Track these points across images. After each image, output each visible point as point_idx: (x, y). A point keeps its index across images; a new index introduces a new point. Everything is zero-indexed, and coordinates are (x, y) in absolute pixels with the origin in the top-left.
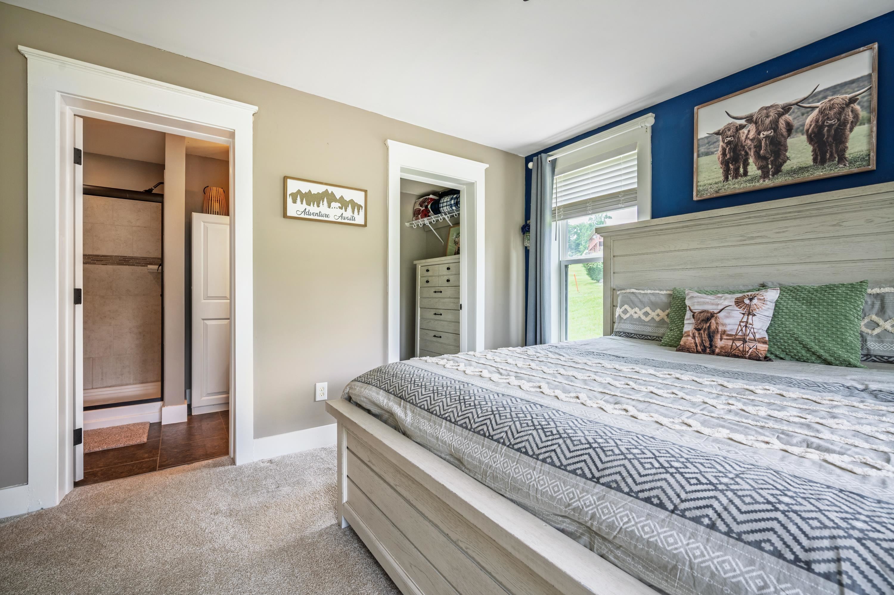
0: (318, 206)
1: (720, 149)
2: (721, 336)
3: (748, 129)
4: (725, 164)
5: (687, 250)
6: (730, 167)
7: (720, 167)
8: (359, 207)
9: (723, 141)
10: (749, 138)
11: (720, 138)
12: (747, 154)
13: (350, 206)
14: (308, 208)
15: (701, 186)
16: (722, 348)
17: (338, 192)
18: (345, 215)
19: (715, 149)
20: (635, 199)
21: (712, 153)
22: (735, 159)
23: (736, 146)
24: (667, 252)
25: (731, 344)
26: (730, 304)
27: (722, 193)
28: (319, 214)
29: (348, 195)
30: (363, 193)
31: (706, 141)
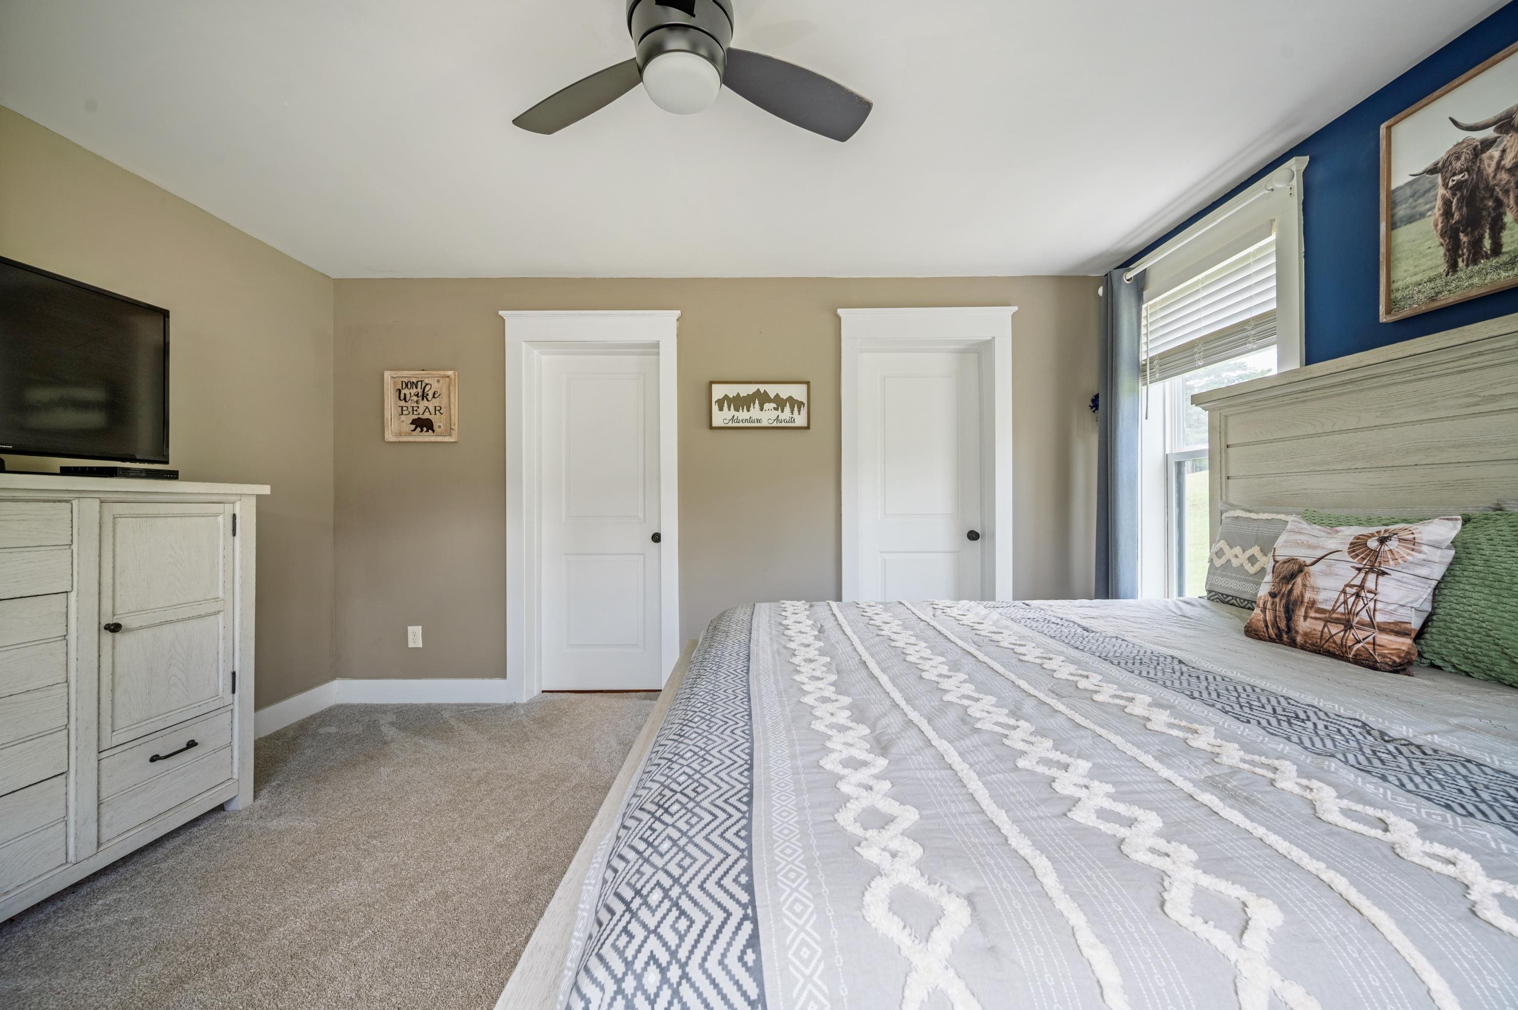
0: (748, 411)
1: (1439, 203)
2: (1306, 612)
3: (1501, 148)
4: (1450, 234)
5: (1356, 430)
6: (1460, 240)
7: (1438, 243)
8: (800, 404)
9: (1445, 185)
10: (1503, 167)
11: (1439, 178)
12: (1499, 204)
13: (788, 404)
14: (736, 414)
15: (1398, 290)
16: (1306, 634)
17: (772, 390)
18: (782, 417)
19: (1428, 206)
20: (1272, 332)
21: (1422, 215)
22: (1472, 223)
23: (1475, 189)
24: (1319, 435)
25: (1320, 628)
26: (1340, 547)
27: (1447, 299)
28: (750, 420)
29: (785, 391)
30: (805, 386)
31: (1408, 192)
